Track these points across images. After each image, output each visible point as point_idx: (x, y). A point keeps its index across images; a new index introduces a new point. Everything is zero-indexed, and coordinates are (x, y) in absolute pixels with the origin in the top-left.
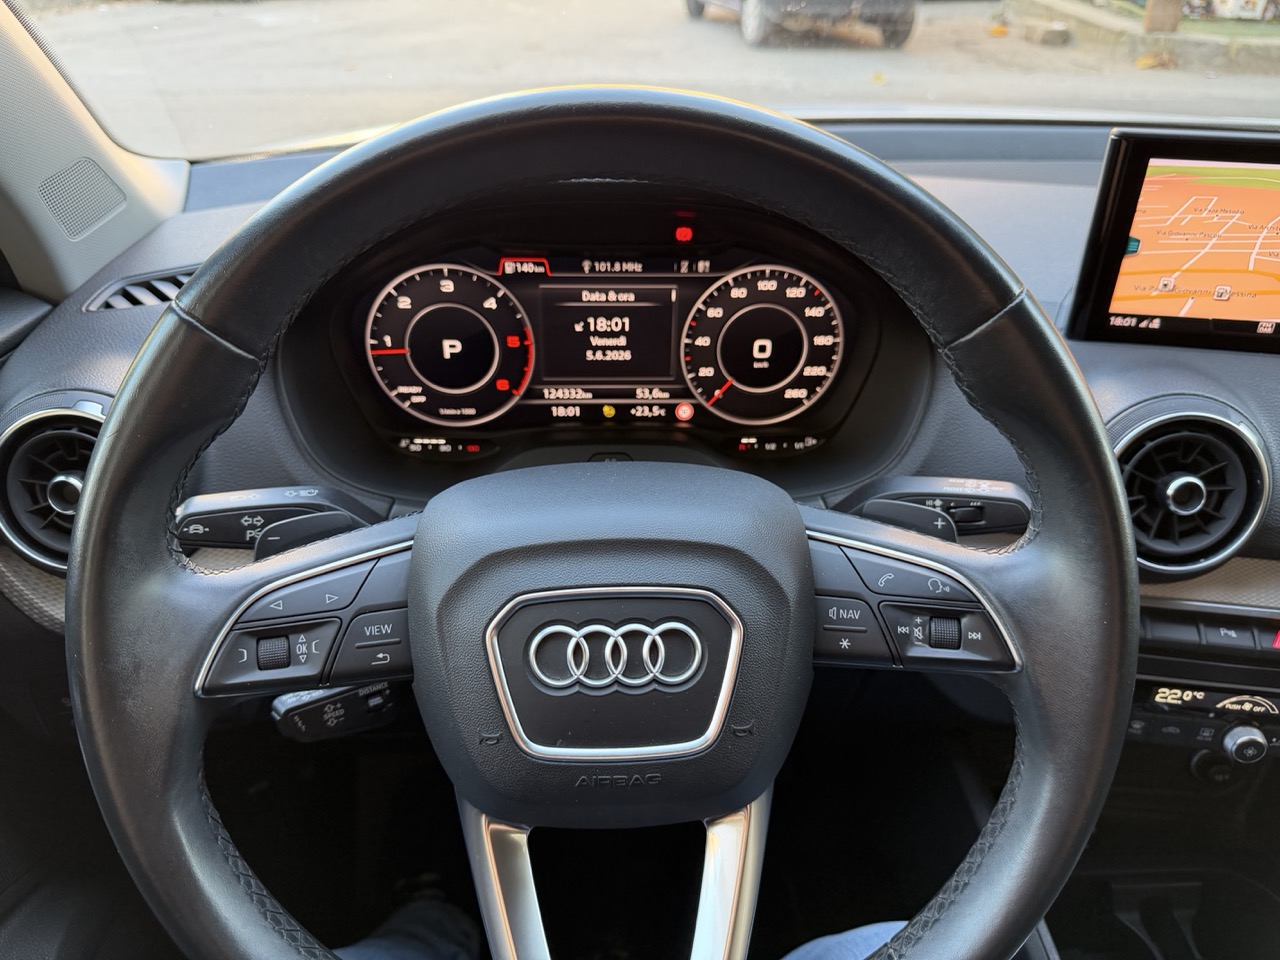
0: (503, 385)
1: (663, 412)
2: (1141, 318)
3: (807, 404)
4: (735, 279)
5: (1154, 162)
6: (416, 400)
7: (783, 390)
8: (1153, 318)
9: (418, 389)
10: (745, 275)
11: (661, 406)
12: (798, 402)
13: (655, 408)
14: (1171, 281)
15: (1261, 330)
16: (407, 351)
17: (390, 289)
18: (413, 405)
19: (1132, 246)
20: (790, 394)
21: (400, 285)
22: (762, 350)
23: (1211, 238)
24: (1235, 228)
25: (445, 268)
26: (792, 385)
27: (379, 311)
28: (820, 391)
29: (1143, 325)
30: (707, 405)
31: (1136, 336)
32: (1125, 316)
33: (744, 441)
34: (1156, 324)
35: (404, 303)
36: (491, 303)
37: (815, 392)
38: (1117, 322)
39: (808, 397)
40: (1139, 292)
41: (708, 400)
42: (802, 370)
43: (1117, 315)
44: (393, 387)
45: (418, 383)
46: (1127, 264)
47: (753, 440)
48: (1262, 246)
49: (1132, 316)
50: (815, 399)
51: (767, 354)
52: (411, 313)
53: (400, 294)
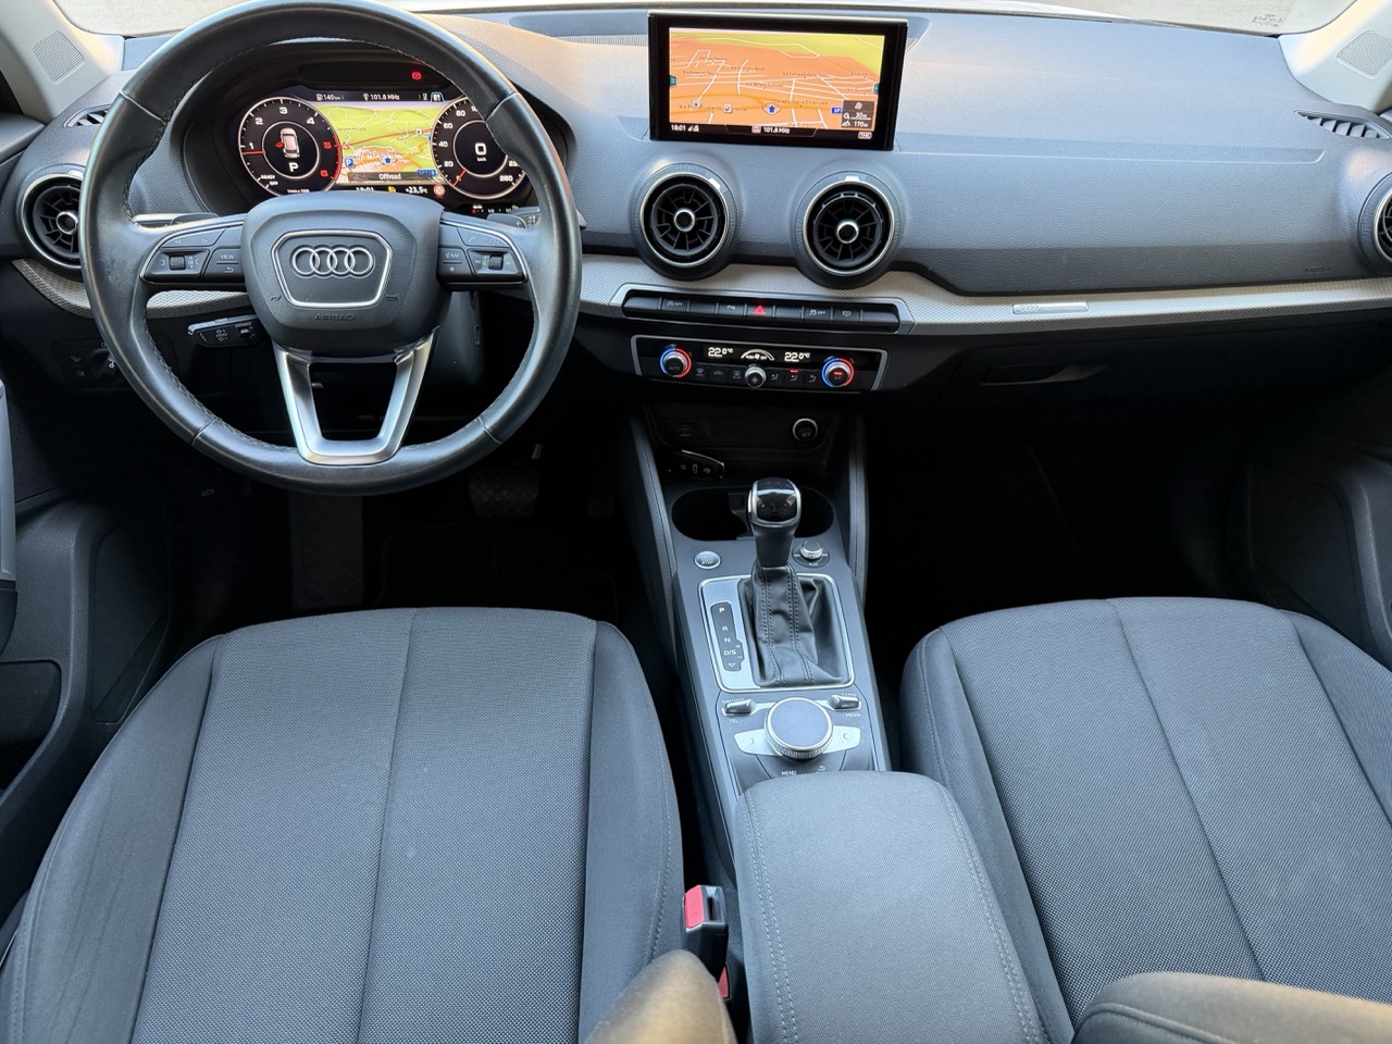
0: (324, 173)
1: (426, 190)
2: (688, 125)
3: (515, 186)
4: (457, 105)
5: (671, 30)
6: (272, 183)
7: (498, 176)
8: (694, 125)
9: (272, 177)
10: (462, 102)
11: (424, 186)
12: (508, 184)
13: (420, 188)
14: (698, 101)
15: (754, 131)
16: (264, 152)
17: (249, 112)
18: (270, 187)
19: (672, 80)
20: (503, 178)
21: (255, 109)
22: (481, 150)
23: (713, 75)
24: (723, 69)
25: (281, 99)
26: (504, 172)
27: (244, 126)
28: (521, 177)
29: (690, 129)
30: (453, 186)
31: (685, 136)
32: (679, 124)
33: (475, 207)
34: (697, 129)
35: (259, 121)
36: (311, 121)
37: (518, 177)
38: (676, 128)
39: (514, 181)
40: (683, 109)
41: (453, 182)
42: (508, 164)
43: (674, 124)
44: (258, 177)
45: (273, 173)
46: (672, 91)
47: (480, 207)
48: (742, 79)
49: (683, 124)
50: (519, 182)
51: (484, 153)
52: (263, 128)
53: (256, 117)
